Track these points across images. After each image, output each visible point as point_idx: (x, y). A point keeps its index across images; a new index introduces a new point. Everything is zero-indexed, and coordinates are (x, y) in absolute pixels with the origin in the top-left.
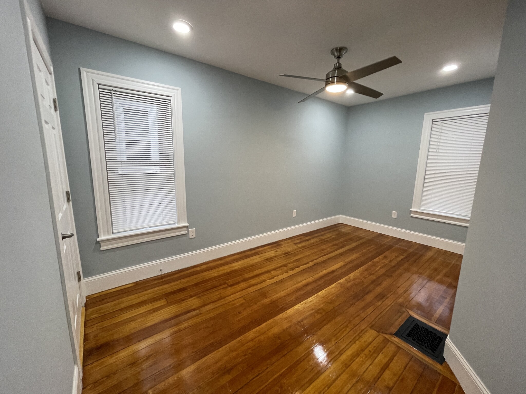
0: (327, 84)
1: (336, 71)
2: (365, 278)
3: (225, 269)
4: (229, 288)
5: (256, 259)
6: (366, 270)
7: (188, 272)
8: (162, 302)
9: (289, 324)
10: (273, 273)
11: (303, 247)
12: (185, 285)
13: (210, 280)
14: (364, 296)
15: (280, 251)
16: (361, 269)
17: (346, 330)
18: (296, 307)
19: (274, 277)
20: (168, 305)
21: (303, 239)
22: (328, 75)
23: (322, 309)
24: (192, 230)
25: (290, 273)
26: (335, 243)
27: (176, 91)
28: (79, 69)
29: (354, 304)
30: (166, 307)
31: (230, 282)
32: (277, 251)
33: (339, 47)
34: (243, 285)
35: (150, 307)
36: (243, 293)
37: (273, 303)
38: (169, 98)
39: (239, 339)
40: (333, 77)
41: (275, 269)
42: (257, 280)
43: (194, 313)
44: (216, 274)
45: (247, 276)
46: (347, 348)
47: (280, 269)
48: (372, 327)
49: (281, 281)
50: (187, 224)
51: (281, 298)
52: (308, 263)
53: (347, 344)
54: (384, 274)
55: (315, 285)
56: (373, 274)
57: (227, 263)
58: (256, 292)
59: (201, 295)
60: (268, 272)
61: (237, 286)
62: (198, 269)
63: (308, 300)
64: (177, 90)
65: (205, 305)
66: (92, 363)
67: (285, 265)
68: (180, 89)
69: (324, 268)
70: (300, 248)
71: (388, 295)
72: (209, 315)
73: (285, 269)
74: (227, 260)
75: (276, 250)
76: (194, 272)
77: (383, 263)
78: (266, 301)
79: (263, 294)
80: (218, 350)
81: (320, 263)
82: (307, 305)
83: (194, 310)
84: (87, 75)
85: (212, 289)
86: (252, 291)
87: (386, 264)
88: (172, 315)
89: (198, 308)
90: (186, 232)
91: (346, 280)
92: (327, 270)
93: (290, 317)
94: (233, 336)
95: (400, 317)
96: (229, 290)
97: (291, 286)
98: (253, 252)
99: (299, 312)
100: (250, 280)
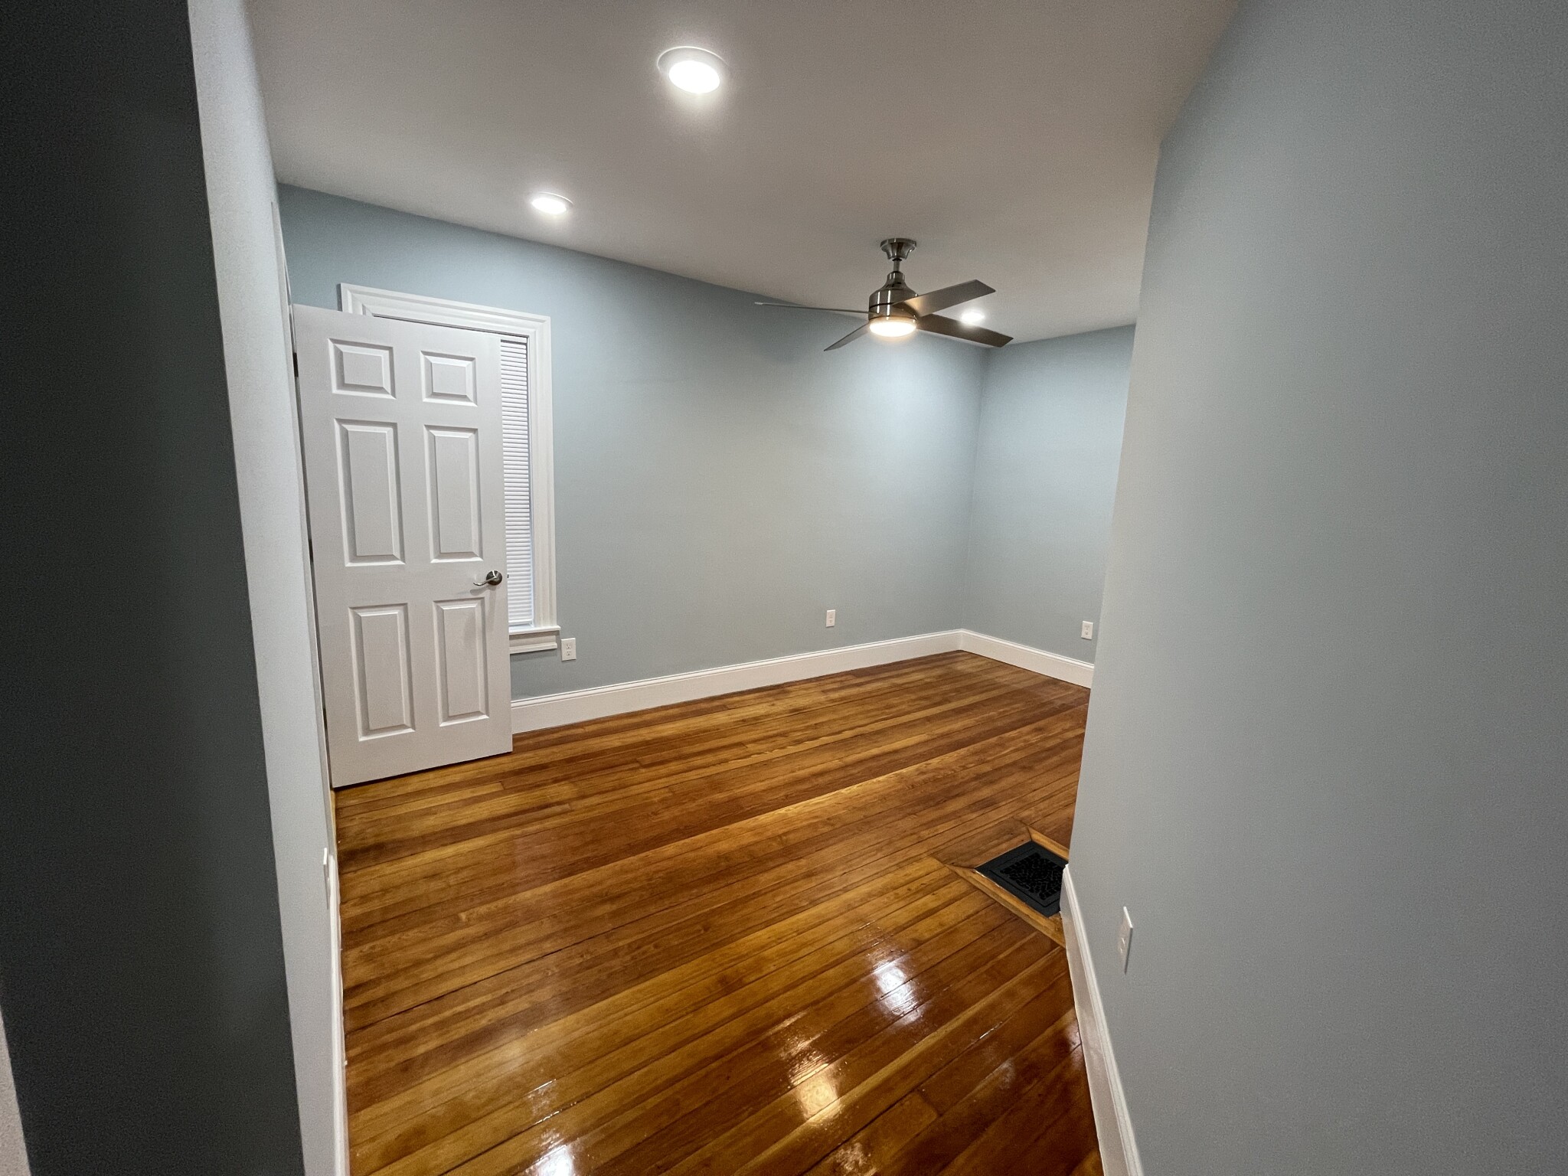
0: (871, 319)
1: (890, 292)
2: (964, 768)
3: (641, 735)
4: (643, 770)
5: (721, 718)
6: (976, 753)
7: (556, 736)
8: (494, 787)
9: (753, 839)
10: (751, 747)
11: (842, 699)
12: (545, 761)
13: (602, 753)
14: (945, 801)
15: (782, 705)
16: (963, 751)
17: (876, 854)
18: (782, 811)
19: (749, 756)
20: (505, 792)
21: (847, 683)
22: (873, 298)
23: (838, 817)
24: (569, 641)
25: (792, 749)
26: (924, 694)
27: (541, 324)
28: (339, 287)
29: (915, 814)
30: (499, 796)
31: (647, 759)
32: (773, 705)
33: (897, 239)
34: (674, 766)
35: (467, 794)
36: (673, 780)
37: (734, 800)
38: (524, 340)
39: (643, 855)
40: (883, 304)
41: (755, 741)
42: (710, 758)
43: (557, 809)
44: (617, 744)
45: (688, 750)
46: (863, 882)
47: (771, 740)
48: (933, 855)
49: (766, 764)
50: (556, 627)
51: (753, 794)
52: (840, 732)
53: (863, 877)
54: (1014, 763)
55: (841, 774)
56: (988, 762)
57: (648, 724)
58: (702, 780)
59: (577, 779)
60: (741, 744)
61: (661, 766)
62: (580, 731)
63: (812, 800)
64: (543, 321)
65: (584, 797)
66: (355, 871)
67: (784, 735)
68: (548, 319)
69: (876, 744)
70: (833, 701)
71: (1001, 804)
72: (589, 814)
73: (781, 740)
74: (647, 717)
75: (772, 703)
76: (571, 736)
77: (1025, 741)
78: (719, 797)
79: (715, 784)
80: (598, 869)
81: (870, 733)
82: (807, 810)
83: (559, 803)
84: (354, 299)
85: (603, 769)
86: (691, 778)
87: (1032, 744)
88: (512, 810)
89: (569, 801)
90: (554, 645)
91: (917, 770)
92: (881, 748)
93: (763, 826)
94: (632, 849)
95: (1007, 840)
96: (642, 773)
97: (781, 775)
98: (716, 703)
99: (787, 821)
100: (695, 758)
